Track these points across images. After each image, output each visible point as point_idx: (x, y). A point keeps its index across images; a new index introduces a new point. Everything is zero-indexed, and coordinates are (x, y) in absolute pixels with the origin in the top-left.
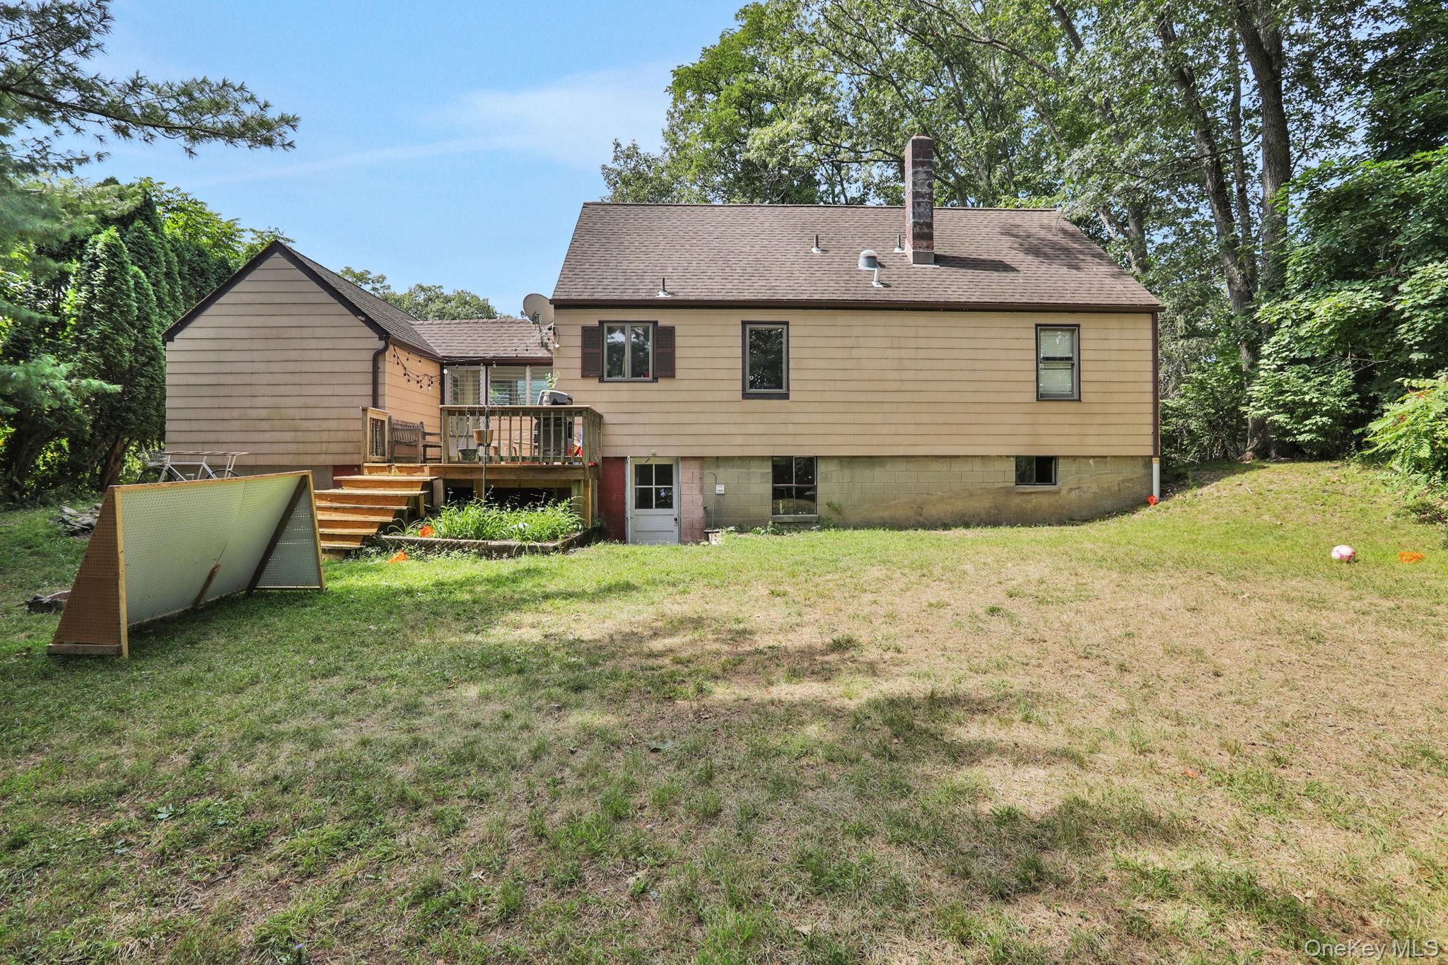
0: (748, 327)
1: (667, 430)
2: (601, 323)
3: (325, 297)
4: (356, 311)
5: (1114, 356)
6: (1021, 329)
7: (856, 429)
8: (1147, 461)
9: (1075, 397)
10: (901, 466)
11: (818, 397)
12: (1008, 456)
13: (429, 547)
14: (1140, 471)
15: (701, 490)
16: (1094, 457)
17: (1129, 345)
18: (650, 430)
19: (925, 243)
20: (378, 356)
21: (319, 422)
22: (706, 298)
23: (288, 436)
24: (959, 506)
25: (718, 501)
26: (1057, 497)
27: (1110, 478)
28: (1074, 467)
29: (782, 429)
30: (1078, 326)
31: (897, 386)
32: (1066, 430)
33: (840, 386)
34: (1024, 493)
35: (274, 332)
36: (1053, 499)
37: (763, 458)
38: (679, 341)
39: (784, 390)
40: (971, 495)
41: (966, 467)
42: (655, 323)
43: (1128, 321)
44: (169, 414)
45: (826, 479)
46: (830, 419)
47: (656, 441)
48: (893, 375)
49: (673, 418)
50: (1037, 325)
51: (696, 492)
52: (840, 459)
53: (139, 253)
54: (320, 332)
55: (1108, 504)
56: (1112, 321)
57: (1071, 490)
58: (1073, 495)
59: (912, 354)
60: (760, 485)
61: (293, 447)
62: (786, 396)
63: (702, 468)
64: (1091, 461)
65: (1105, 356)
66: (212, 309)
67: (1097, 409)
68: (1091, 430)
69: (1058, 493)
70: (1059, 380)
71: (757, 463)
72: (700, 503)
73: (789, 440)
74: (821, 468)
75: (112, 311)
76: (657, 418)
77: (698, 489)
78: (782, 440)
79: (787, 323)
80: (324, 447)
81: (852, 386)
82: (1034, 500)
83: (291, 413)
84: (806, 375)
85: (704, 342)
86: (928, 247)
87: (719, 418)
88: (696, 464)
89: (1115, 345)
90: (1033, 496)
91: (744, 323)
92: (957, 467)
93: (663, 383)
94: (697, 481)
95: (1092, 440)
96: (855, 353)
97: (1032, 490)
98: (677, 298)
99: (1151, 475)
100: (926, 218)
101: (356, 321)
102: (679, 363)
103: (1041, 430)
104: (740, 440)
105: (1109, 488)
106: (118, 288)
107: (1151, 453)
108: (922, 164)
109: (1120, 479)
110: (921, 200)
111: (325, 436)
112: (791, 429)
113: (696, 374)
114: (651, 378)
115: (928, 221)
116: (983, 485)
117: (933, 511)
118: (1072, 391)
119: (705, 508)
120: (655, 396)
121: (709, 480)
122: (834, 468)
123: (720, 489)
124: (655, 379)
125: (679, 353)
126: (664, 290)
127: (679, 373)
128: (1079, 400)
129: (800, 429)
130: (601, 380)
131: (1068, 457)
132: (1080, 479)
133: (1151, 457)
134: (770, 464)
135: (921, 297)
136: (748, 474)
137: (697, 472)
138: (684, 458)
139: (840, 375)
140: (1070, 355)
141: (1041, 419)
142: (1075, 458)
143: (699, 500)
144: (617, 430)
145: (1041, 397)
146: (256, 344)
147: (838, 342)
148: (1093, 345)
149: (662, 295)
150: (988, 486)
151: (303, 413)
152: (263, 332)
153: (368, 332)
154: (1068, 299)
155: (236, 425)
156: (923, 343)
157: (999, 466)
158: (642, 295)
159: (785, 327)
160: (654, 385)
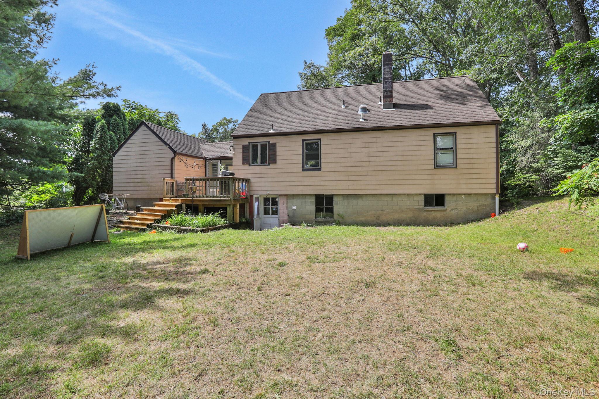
0: (305, 142)
1: (274, 184)
2: (249, 143)
3: (157, 139)
4: (166, 144)
5: (475, 146)
6: (427, 135)
7: (349, 183)
8: (493, 196)
9: (455, 166)
10: (370, 199)
11: (333, 169)
12: (420, 194)
13: (165, 228)
14: (489, 201)
15: (287, 208)
16: (464, 194)
17: (483, 140)
18: (267, 184)
19: (389, 100)
20: (172, 159)
21: (155, 183)
22: (289, 131)
23: (146, 188)
24: (397, 216)
25: (293, 212)
26: (445, 213)
27: (473, 204)
28: (454, 199)
29: (318, 183)
30: (456, 133)
31: (368, 164)
32: (449, 182)
33: (342, 164)
34: (428, 211)
35: (142, 153)
36: (443, 214)
37: (311, 195)
38: (278, 149)
39: (319, 167)
40: (402, 211)
41: (400, 199)
42: (269, 142)
43: (482, 129)
44: (114, 181)
45: (337, 204)
46: (337, 178)
47: (269, 188)
48: (366, 159)
49: (276, 179)
50: (434, 134)
51: (285, 209)
52: (343, 195)
53: (114, 127)
54: (155, 152)
55: (472, 216)
56: (474, 130)
57: (452, 209)
58: (453, 212)
59: (374, 149)
60: (310, 207)
61: (147, 192)
62: (320, 170)
63: (287, 199)
64: (463, 196)
65: (470, 146)
66: (125, 146)
67: (465, 171)
68: (462, 182)
69: (445, 211)
70: (445, 158)
71: (309, 197)
72: (287, 213)
73: (321, 188)
74: (335, 199)
75: (101, 147)
76: (269, 180)
77: (286, 208)
78: (318, 188)
79: (320, 139)
80: (157, 192)
81: (348, 164)
82: (433, 214)
83: (147, 180)
84: (328, 160)
85: (287, 148)
86: (390, 101)
87: (293, 179)
88: (285, 197)
89: (475, 141)
90: (433, 212)
91: (303, 140)
92: (395, 199)
93: (272, 166)
94: (285, 204)
95: (463, 186)
96: (349, 150)
97: (432, 210)
98: (277, 132)
99: (495, 203)
100: (389, 88)
101: (166, 147)
102: (278, 158)
103: (436, 182)
104: (301, 188)
105: (472, 209)
106: (103, 140)
107: (495, 192)
108: (387, 65)
109: (479, 204)
110: (387, 81)
111: (157, 188)
112: (322, 183)
113: (284, 162)
114: (267, 164)
115: (390, 89)
116: (408, 207)
117: (384, 218)
118: (453, 163)
119: (288, 215)
120: (269, 171)
121: (289, 204)
122: (341, 199)
123: (294, 207)
124: (269, 164)
125: (278, 153)
126: (273, 129)
127: (278, 162)
128: (456, 168)
129: (326, 183)
130: (250, 165)
131: (451, 194)
132: (457, 205)
133: (496, 194)
134: (314, 197)
135: (379, 124)
136: (305, 202)
137: (285, 200)
138: (280, 195)
139: (343, 160)
140: (452, 147)
141: (436, 177)
142: (454, 195)
143: (286, 212)
144: (255, 184)
145: (436, 166)
146: (138, 157)
147: (342, 146)
148: (463, 141)
149: (272, 131)
150: (411, 207)
151: (151, 180)
152: (139, 153)
153: (170, 151)
154: (451, 121)
155: (132, 184)
156: (379, 145)
157: (416, 198)
158: (265, 132)
159: (319, 141)
160: (269, 167)
